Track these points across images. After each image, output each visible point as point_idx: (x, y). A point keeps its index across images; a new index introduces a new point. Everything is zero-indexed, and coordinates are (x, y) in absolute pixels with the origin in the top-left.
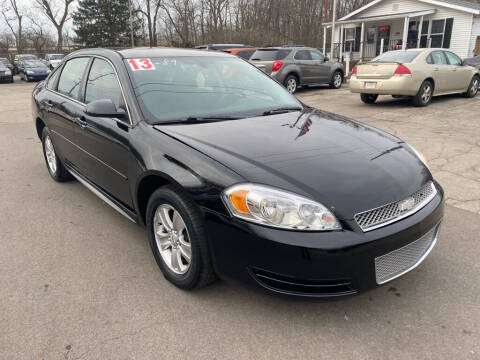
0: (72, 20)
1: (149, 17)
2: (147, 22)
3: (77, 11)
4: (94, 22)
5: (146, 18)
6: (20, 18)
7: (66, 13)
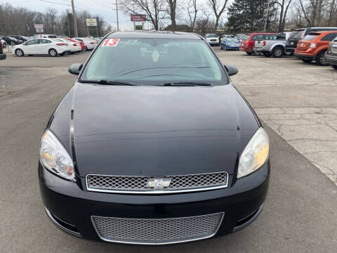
0: (228, 11)
1: (282, 7)
2: (280, 10)
3: (232, 4)
4: (241, 12)
5: (280, 7)
6: (196, 11)
7: (224, 7)
